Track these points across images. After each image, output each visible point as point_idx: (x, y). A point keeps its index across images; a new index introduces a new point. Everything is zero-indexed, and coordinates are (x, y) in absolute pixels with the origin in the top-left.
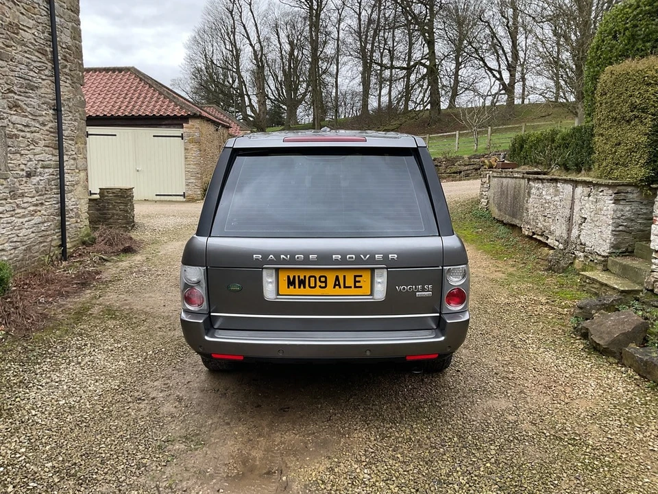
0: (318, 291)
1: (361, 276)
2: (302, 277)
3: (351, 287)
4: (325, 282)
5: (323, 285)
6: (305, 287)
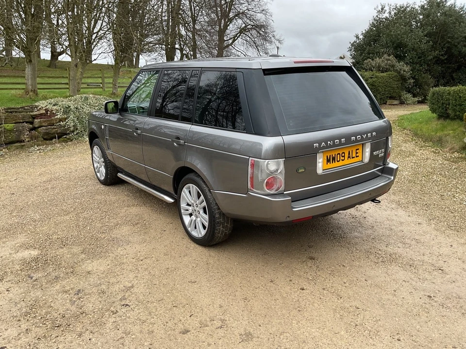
0: (341, 163)
1: (358, 149)
2: (334, 156)
3: (354, 157)
4: (344, 156)
5: (343, 158)
6: (335, 162)
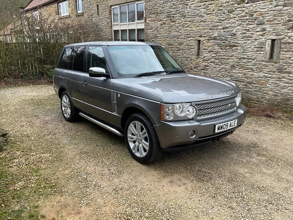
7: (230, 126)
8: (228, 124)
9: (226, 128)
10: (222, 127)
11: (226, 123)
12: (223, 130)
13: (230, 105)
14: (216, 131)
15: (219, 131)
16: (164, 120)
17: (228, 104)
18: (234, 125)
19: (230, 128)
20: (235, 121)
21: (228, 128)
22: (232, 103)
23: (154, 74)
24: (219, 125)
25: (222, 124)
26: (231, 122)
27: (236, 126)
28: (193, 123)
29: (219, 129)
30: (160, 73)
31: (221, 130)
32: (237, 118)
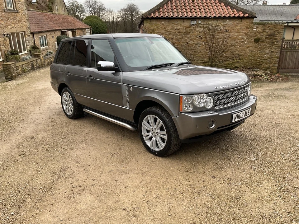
7: (245, 115)
8: (243, 113)
9: (242, 117)
10: (238, 117)
11: (241, 113)
12: (239, 119)
13: (243, 95)
14: (233, 121)
15: (235, 121)
16: (183, 111)
17: (241, 94)
18: (248, 114)
19: (245, 117)
20: (249, 110)
21: (244, 117)
22: (244, 93)
23: (163, 67)
24: (236, 115)
25: (238, 114)
26: (246, 111)
27: (250, 115)
28: (212, 113)
29: (235, 118)
30: (168, 66)
31: (238, 120)
32: (251, 107)
